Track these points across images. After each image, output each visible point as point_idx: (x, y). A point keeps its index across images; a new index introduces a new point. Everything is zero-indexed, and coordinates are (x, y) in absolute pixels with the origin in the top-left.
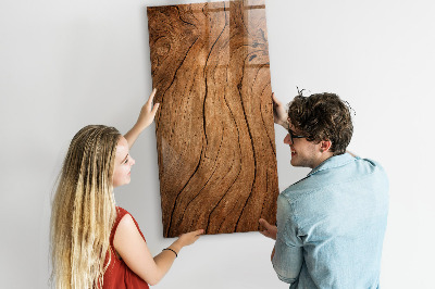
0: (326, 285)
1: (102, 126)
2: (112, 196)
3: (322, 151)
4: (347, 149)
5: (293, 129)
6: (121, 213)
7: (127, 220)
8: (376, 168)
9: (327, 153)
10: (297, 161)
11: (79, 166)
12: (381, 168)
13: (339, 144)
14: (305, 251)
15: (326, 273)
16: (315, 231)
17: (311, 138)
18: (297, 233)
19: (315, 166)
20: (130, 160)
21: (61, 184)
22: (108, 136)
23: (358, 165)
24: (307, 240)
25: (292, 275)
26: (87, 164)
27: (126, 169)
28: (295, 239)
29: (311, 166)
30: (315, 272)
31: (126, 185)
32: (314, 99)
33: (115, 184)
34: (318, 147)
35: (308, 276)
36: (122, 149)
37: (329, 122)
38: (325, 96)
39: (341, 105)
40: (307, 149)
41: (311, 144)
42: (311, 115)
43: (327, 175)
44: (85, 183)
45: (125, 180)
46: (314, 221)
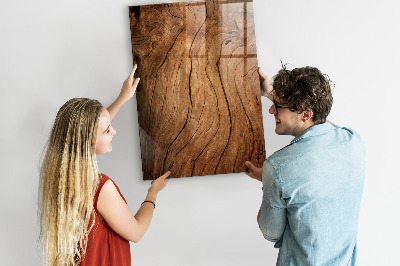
0: (308, 243)
1: (86, 99)
2: (95, 163)
3: (304, 121)
4: (328, 118)
5: (277, 100)
6: (104, 179)
7: (108, 185)
8: (354, 136)
9: (309, 123)
10: (281, 130)
11: (65, 136)
12: (358, 136)
13: (320, 114)
14: (288, 212)
15: (308, 232)
16: (298, 193)
17: (294, 108)
18: (281, 196)
19: (298, 134)
20: (112, 130)
21: (48, 152)
22: (91, 108)
23: (337, 134)
24: (290, 202)
25: (277, 234)
26: (72, 134)
27: (108, 138)
28: (279, 201)
29: (294, 134)
30: (298, 232)
31: (108, 153)
32: (297, 72)
33: (98, 152)
34: (300, 116)
35: (291, 235)
36: (104, 120)
37: (310, 93)
38: (307, 70)
39: (321, 78)
40: (291, 118)
41: (295, 114)
42: (294, 87)
43: (309, 143)
44: (70, 152)
45: (108, 149)
46: (297, 184)
